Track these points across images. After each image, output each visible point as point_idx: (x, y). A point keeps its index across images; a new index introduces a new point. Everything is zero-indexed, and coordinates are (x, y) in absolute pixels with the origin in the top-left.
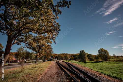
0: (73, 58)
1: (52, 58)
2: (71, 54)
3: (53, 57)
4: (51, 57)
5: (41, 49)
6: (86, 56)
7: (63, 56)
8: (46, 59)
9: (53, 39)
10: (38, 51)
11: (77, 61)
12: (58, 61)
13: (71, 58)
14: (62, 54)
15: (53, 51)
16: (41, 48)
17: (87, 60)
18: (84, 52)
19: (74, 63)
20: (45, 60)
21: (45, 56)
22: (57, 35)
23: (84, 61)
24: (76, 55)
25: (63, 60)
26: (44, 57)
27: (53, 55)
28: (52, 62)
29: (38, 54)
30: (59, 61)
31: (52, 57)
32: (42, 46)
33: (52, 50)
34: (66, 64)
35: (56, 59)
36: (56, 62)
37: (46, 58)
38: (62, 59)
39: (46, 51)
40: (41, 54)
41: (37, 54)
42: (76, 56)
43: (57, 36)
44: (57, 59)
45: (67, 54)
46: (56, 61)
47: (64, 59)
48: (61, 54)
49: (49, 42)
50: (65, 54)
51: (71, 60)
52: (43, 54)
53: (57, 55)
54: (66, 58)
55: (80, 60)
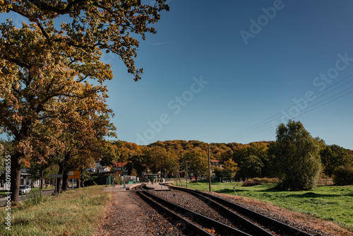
0: (233, 166)
1: (108, 169)
2: (218, 145)
3: (114, 161)
4: (102, 163)
5: (41, 113)
6: (314, 159)
7: (172, 156)
8: (71, 173)
9: (124, 50)
10: (27, 123)
11: (257, 183)
12: (145, 187)
13: (221, 168)
14: (167, 145)
15: (114, 128)
16: (40, 108)
17: (320, 183)
18: (305, 134)
19: (245, 199)
20: (65, 178)
21: (68, 156)
22: (149, 26)
23: (301, 189)
24: (252, 149)
25: (172, 182)
26: (60, 164)
27: (113, 153)
28: (109, 188)
29: (25, 145)
30: (149, 184)
31: (106, 161)
32: (49, 93)
33: (111, 120)
34: (201, 202)
35: (129, 174)
36: (138, 193)
37: (71, 168)
38: (169, 177)
39: (73, 127)
40: (46, 141)
41: (21, 144)
42: (253, 158)
43: (152, 31)
44: (139, 175)
45: (196, 144)
46: (131, 186)
47: (182, 175)
48: (157, 144)
49: (89, 72)
50: (184, 144)
51: (219, 177)
52: (58, 143)
53: (133, 152)
54: (192, 169)
55: (274, 181)
